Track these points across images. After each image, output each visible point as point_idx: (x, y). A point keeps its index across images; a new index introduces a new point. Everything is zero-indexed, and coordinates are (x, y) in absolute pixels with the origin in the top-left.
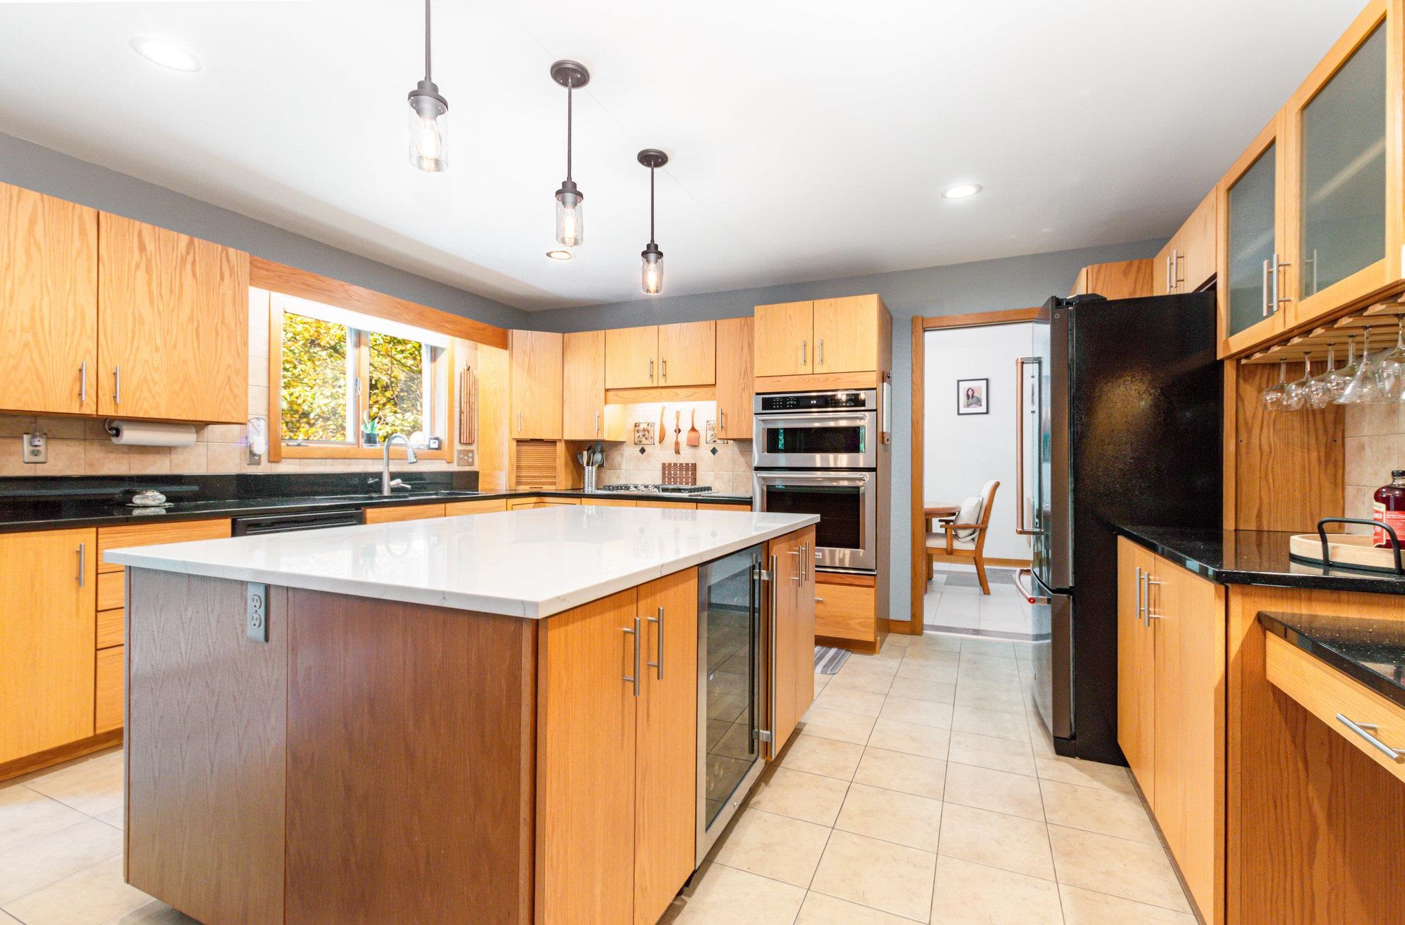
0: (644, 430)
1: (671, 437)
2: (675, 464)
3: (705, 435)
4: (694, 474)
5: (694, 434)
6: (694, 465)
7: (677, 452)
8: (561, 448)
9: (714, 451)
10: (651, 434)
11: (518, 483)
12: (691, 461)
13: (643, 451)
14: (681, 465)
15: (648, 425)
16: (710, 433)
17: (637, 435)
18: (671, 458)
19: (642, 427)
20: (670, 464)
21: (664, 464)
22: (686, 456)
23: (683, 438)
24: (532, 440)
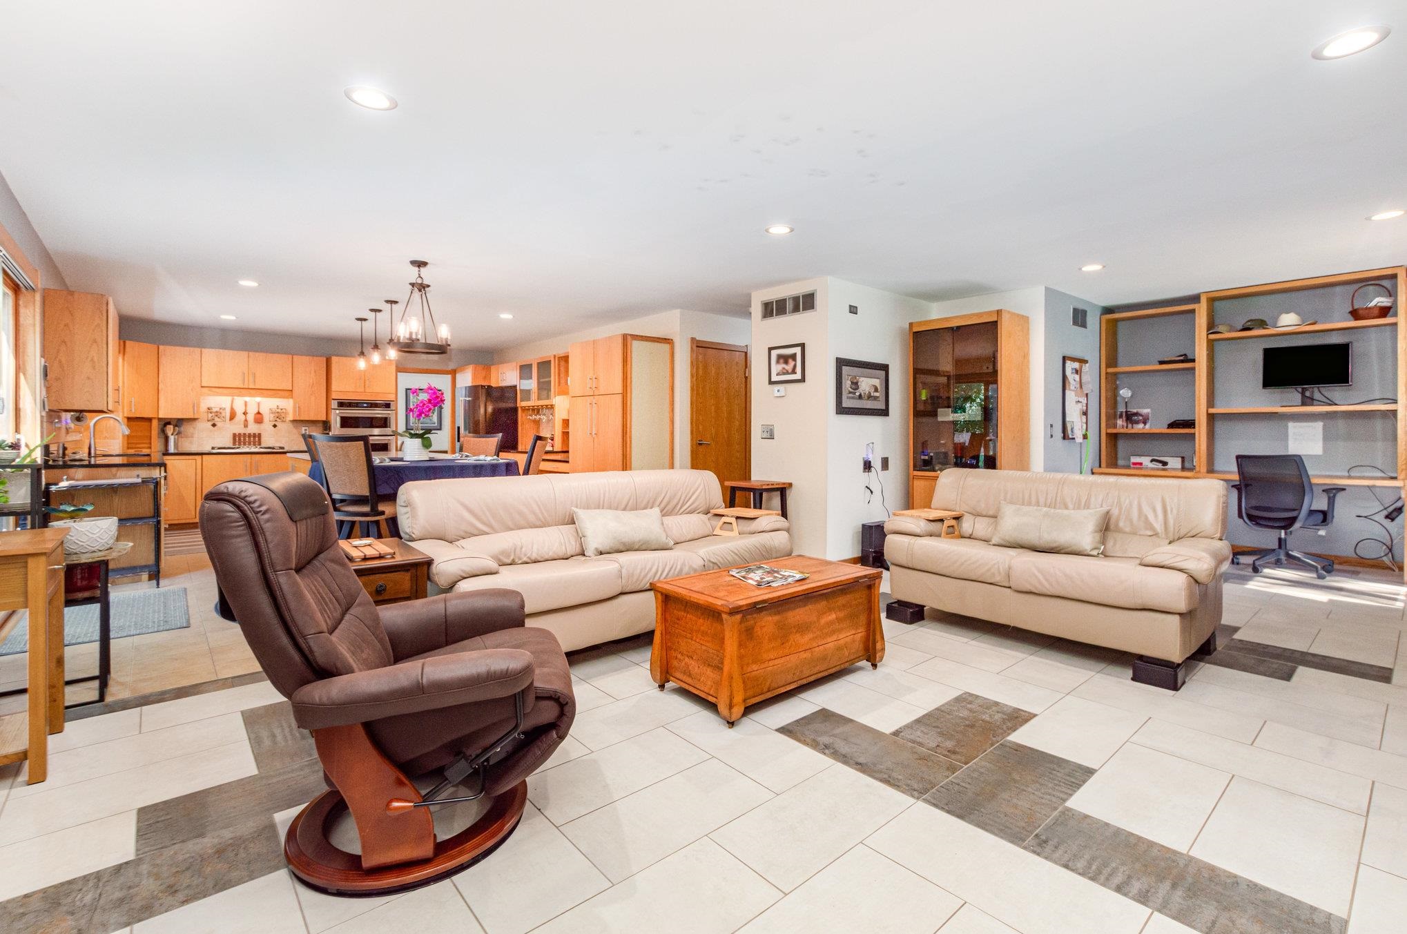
0: (217, 412)
1: (240, 417)
2: (245, 434)
3: (267, 417)
4: (260, 440)
5: (259, 416)
6: (260, 434)
7: (246, 426)
8: (155, 423)
9: (275, 426)
10: (223, 414)
11: (128, 448)
12: (257, 432)
13: (214, 425)
14: (250, 434)
15: (220, 409)
16: (272, 416)
17: (210, 415)
18: (239, 429)
19: (214, 410)
20: (240, 434)
21: (234, 435)
22: (253, 428)
23: (251, 417)
24: (137, 418)
